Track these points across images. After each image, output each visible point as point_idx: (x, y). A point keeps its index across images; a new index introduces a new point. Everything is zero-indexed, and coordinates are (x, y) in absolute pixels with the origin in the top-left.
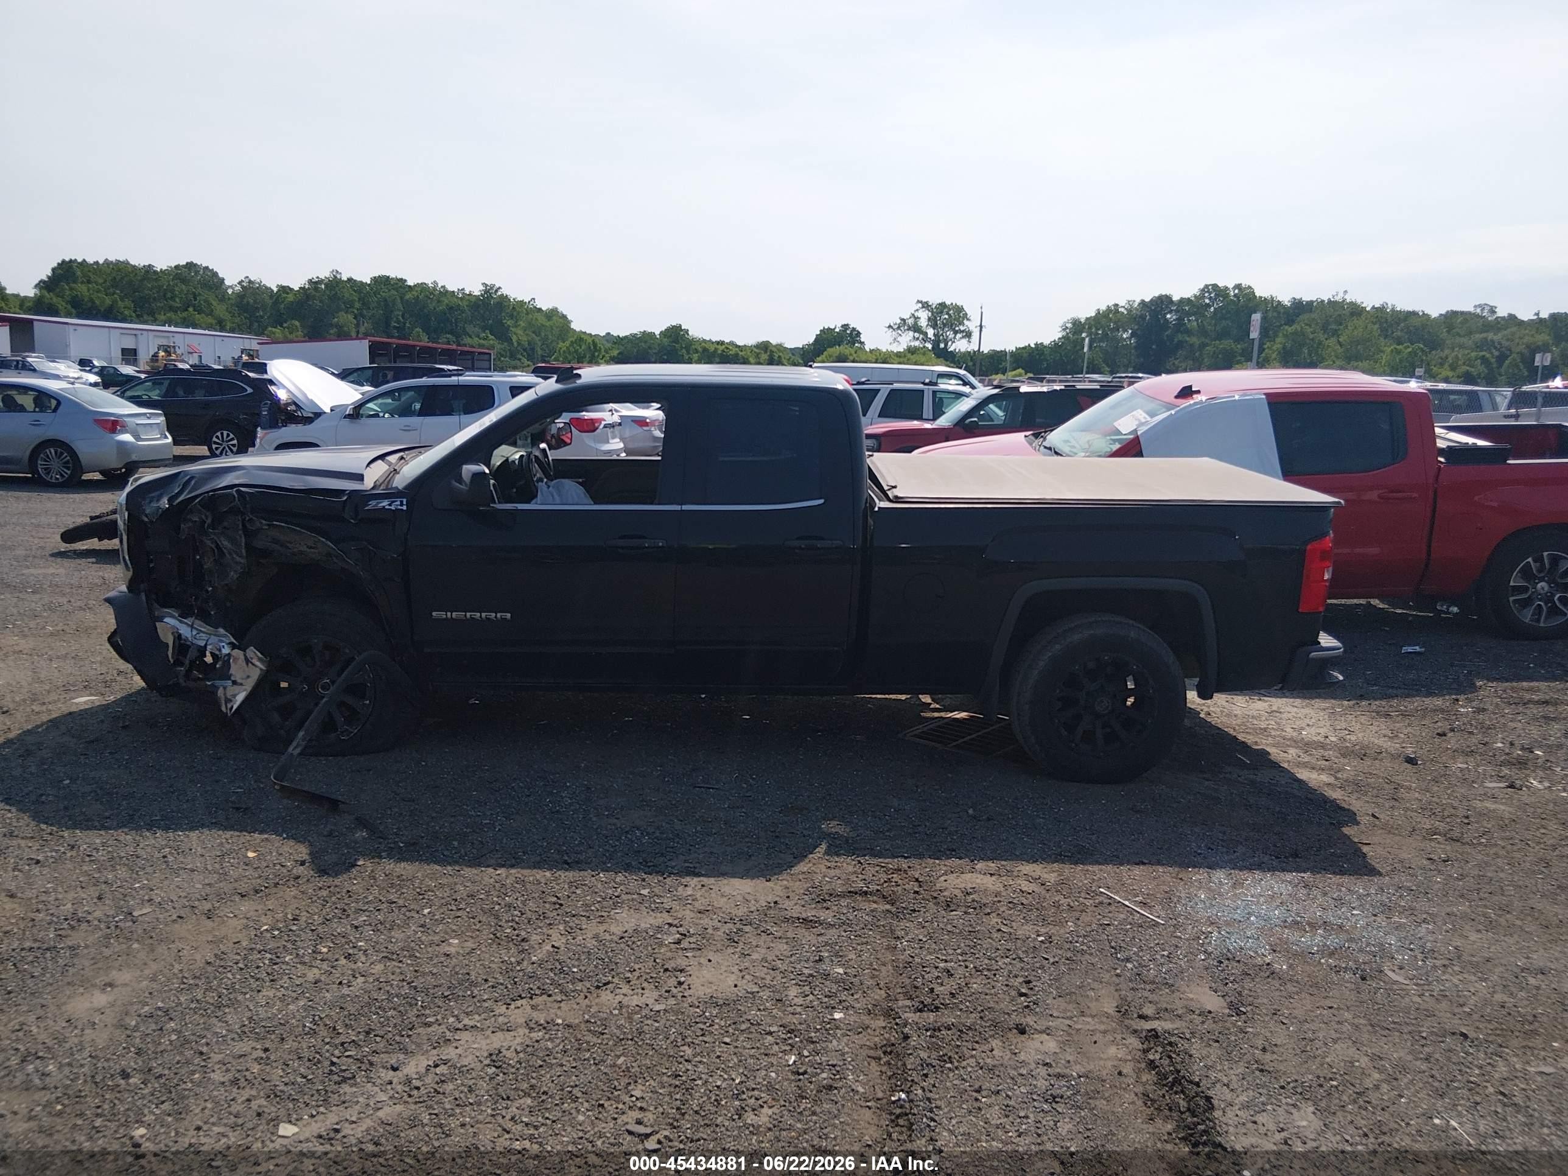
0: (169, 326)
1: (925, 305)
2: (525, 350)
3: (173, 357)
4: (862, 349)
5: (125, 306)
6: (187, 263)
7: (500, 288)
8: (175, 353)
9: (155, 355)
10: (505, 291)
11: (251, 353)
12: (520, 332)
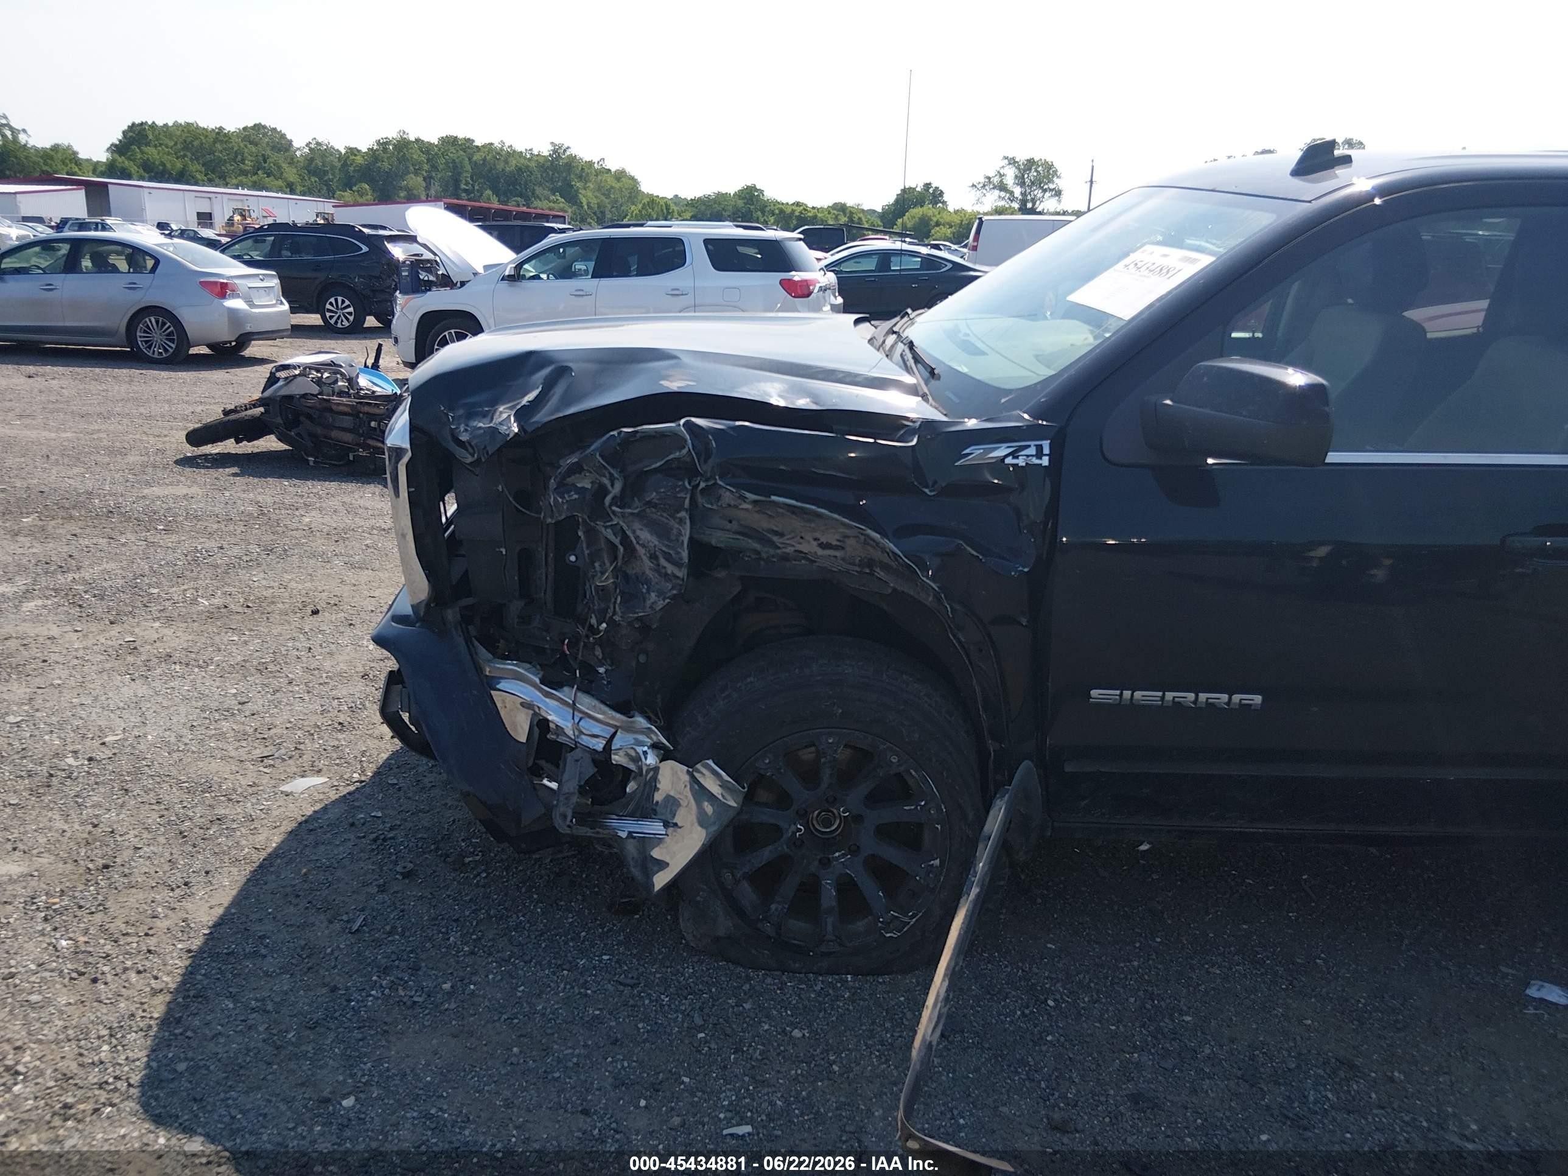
0: (243, 189)
1: (1012, 162)
2: (595, 213)
3: (249, 220)
4: (945, 210)
5: (195, 167)
6: (255, 125)
7: (568, 148)
8: (250, 216)
9: (231, 219)
10: (573, 151)
11: (326, 216)
12: (590, 194)
